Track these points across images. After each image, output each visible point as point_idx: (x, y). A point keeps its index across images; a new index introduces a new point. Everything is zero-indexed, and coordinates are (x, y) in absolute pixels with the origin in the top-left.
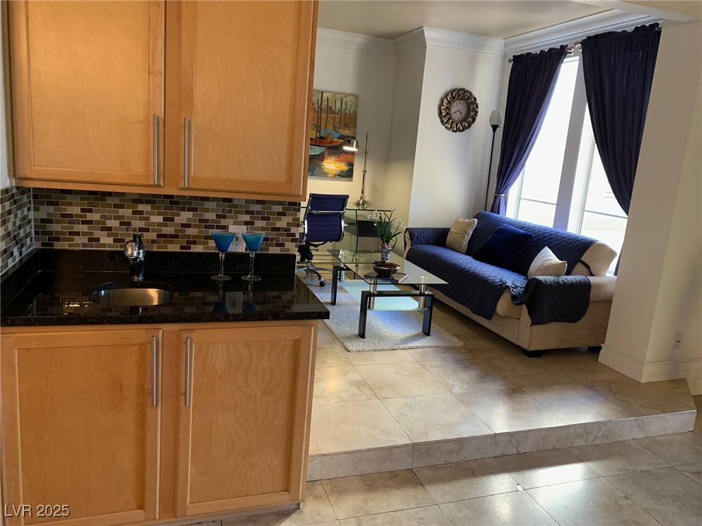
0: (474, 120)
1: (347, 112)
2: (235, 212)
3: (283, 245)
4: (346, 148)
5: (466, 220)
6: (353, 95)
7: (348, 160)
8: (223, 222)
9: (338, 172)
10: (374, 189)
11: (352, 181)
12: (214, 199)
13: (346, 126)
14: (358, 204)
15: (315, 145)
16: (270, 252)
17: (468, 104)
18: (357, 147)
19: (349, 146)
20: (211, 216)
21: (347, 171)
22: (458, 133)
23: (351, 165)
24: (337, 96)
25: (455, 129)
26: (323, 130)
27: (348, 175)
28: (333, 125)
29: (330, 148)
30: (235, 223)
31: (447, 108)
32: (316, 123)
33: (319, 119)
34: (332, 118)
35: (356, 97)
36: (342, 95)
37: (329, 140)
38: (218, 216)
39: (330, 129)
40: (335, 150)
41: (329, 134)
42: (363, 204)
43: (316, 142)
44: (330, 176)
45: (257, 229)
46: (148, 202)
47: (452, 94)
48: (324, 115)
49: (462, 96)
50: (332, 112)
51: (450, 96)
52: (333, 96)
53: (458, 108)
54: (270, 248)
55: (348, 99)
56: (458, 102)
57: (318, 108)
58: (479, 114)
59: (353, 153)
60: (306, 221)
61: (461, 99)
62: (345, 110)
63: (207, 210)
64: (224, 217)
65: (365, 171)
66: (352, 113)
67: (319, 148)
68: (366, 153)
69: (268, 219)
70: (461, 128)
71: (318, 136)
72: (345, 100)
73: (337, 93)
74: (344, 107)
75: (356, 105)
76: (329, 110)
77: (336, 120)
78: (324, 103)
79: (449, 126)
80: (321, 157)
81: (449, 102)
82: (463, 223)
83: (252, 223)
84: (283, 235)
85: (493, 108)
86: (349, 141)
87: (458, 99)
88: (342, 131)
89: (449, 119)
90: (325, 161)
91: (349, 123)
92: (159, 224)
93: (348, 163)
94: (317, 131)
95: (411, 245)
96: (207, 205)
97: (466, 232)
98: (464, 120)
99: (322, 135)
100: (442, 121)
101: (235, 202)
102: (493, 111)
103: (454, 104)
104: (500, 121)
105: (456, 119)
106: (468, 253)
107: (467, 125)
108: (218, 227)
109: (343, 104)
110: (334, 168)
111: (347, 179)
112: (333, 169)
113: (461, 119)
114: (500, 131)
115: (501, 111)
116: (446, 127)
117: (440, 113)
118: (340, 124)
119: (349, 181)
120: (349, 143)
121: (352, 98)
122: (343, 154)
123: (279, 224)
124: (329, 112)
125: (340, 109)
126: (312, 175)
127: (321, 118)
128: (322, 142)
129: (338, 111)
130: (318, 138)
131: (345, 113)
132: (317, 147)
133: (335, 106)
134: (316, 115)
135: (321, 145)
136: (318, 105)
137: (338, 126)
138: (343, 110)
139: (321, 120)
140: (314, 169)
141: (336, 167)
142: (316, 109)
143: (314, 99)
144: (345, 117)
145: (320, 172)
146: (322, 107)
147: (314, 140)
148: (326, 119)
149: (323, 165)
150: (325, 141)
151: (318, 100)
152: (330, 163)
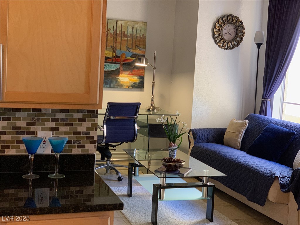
0: (242, 39)
1: (138, 35)
2: (43, 120)
3: (83, 146)
4: (138, 64)
5: (240, 121)
6: (143, 22)
7: (140, 74)
8: (33, 129)
9: (131, 84)
10: (162, 97)
11: (143, 91)
12: (25, 110)
13: (137, 47)
14: (149, 110)
16: (73, 153)
17: (236, 27)
18: (146, 63)
19: (140, 62)
20: (22, 124)
21: (139, 83)
22: (229, 51)
23: (142, 78)
24: (129, 23)
25: (226, 47)
26: (118, 50)
27: (140, 86)
28: (127, 47)
29: (124, 64)
30: (43, 130)
31: (219, 30)
32: (112, 45)
33: (115, 42)
34: (125, 40)
35: (145, 24)
36: (133, 22)
37: (123, 59)
38: (28, 124)
39: (124, 49)
40: (128, 66)
41: (123, 54)
42: (153, 110)
43: (113, 61)
44: (125, 87)
45: (62, 133)
47: (223, 19)
48: (119, 39)
49: (230, 20)
50: (125, 36)
51: (221, 21)
52: (126, 23)
53: (228, 31)
55: (138, 25)
56: (227, 25)
57: (114, 32)
58: (245, 35)
59: (143, 68)
60: (105, 126)
61: (230, 23)
62: (136, 34)
63: (19, 119)
64: (34, 124)
65: (154, 83)
66: (142, 36)
67: (115, 65)
68: (154, 68)
69: (71, 125)
70: (231, 47)
71: (114, 55)
72: (135, 26)
73: (129, 21)
74: (135, 32)
75: (145, 30)
76: (123, 34)
77: (129, 42)
78: (119, 30)
79: (221, 45)
80: (117, 73)
81: (221, 26)
82: (237, 123)
83: (57, 129)
84: (84, 138)
85: (257, 29)
86: (140, 59)
87: (228, 23)
88: (134, 51)
89: (221, 39)
90: (120, 75)
91: (139, 45)
93: (140, 76)
94: (114, 52)
95: (195, 143)
96: (19, 114)
97: (239, 131)
98: (234, 39)
99: (117, 54)
100: (215, 41)
101: (43, 112)
102: (256, 32)
103: (225, 28)
104: (263, 40)
105: (227, 39)
106: (242, 149)
107: (236, 44)
109: (135, 30)
111: (139, 89)
112: (127, 82)
113: (231, 39)
114: (263, 48)
115: (263, 32)
116: (219, 46)
117: (214, 35)
118: (132, 45)
119: (141, 91)
120: (140, 60)
121: (141, 24)
122: (135, 69)
123: (80, 129)
124: (123, 36)
125: (132, 33)
126: (110, 87)
127: (116, 41)
128: (118, 60)
129: (130, 35)
130: (114, 57)
131: (136, 37)
132: (113, 64)
133: (128, 31)
134: (112, 38)
135: (116, 62)
136: (114, 30)
137: (131, 47)
138: (134, 35)
139: (116, 42)
140: (111, 82)
141: (130, 80)
142: (113, 34)
143: (110, 26)
144: (136, 40)
145: (116, 85)
146: (117, 32)
147: (111, 59)
148: (120, 42)
149: (119, 79)
150: (120, 59)
151: (114, 27)
152: (124, 77)
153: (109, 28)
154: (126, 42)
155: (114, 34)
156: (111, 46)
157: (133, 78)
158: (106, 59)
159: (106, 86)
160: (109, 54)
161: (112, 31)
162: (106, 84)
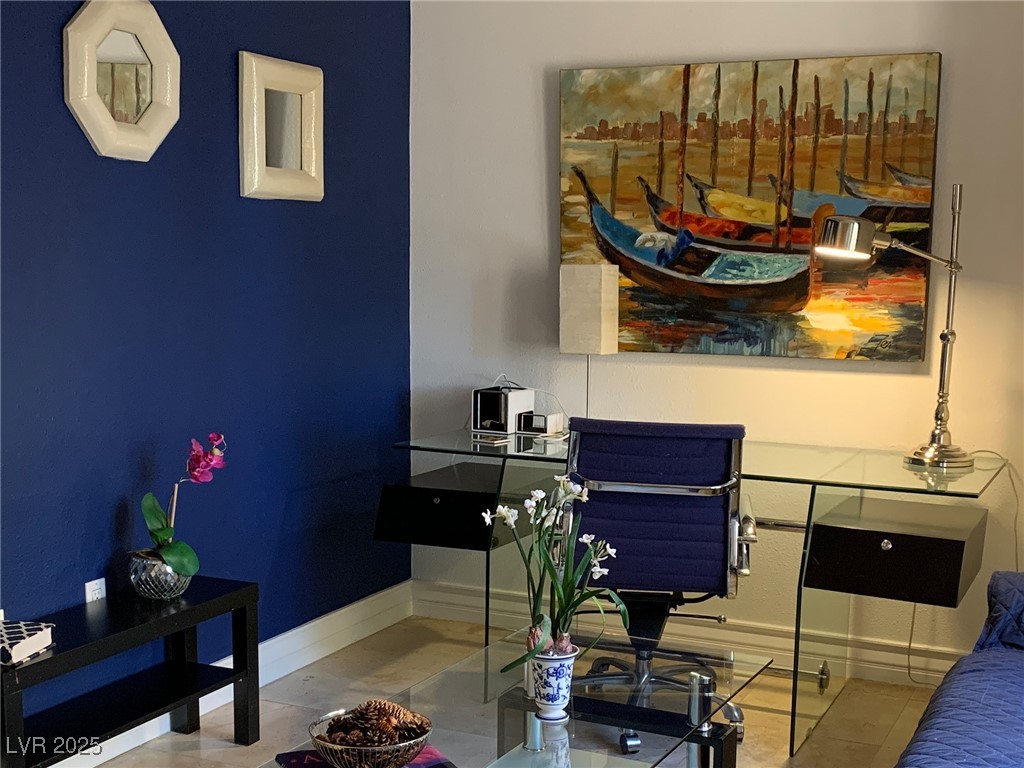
1: (894, 118)
6: (917, 55)
13: (892, 171)
14: (916, 462)
15: (774, 250)
24: (851, 66)
26: (801, 192)
28: (841, 175)
32: (776, 174)
33: (788, 156)
35: (932, 59)
41: (825, 207)
43: (777, 239)
50: (834, 126)
52: (838, 69)
55: (898, 70)
57: (783, 117)
62: (885, 113)
66: (913, 120)
67: (787, 258)
71: (784, 217)
72: (881, 77)
73: (850, 57)
74: (879, 102)
75: (932, 88)
76: (825, 120)
78: (806, 99)
80: (797, 290)
88: (874, 190)
91: (902, 160)
94: (781, 200)
99: (797, 212)
109: (878, 91)
110: (848, 327)
118: (866, 167)
119: (915, 372)
121: (911, 64)
124: (822, 127)
125: (865, 110)
126: (766, 353)
127: (792, 151)
128: (799, 236)
129: (855, 120)
130: (784, 224)
131: (886, 126)
132: (781, 256)
133: (847, 102)
134: (775, 142)
135: (794, 246)
136: (781, 107)
137: (860, 177)
138: (876, 115)
139: (791, 159)
140: (772, 333)
141: (855, 323)
142: (777, 121)
143: (767, 90)
144: (885, 139)
145: (792, 344)
146: (797, 114)
147: (768, 231)
148: (811, 154)
149: (803, 318)
150: (810, 231)
151: (781, 89)
152: (830, 308)
153: (759, 99)
154: (838, 152)
155: (783, 125)
156: (771, 177)
157: (871, 314)
158: (745, 235)
159: (747, 350)
160: (761, 211)
161: (773, 113)
162: (750, 339)
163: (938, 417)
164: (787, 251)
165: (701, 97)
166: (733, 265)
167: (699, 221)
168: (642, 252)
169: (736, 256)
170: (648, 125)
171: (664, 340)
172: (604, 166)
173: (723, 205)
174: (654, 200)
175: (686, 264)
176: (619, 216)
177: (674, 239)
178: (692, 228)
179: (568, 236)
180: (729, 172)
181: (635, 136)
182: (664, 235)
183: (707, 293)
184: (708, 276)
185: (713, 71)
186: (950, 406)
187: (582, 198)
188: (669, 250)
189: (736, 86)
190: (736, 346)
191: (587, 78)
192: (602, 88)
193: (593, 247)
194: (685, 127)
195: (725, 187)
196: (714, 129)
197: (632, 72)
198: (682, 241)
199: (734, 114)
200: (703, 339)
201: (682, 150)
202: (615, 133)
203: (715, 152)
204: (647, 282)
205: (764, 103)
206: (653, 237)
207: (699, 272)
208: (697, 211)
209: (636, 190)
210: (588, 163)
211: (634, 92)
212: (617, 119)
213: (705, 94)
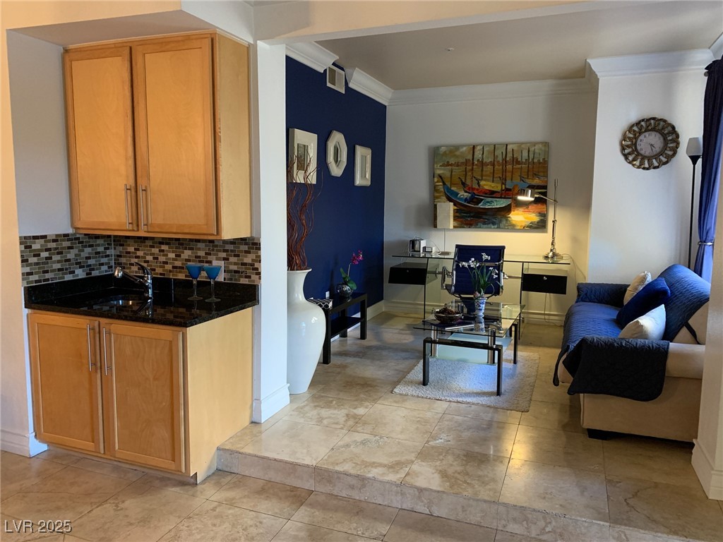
0: (675, 152)
1: (536, 161)
2: (217, 251)
3: (250, 277)
4: (521, 198)
6: (542, 143)
7: (539, 211)
8: (210, 258)
9: (527, 224)
11: (545, 232)
12: (204, 241)
13: (536, 175)
14: (547, 257)
15: (501, 198)
16: (241, 282)
17: (663, 135)
18: (532, 196)
19: (523, 195)
20: (201, 253)
21: (538, 222)
23: (543, 215)
24: (523, 146)
25: (647, 166)
26: (508, 181)
28: (520, 176)
30: (217, 259)
32: (501, 176)
33: (504, 171)
34: (518, 168)
35: (546, 144)
36: (528, 145)
37: (516, 192)
38: (206, 254)
39: (517, 180)
41: (517, 185)
42: (552, 257)
43: (502, 194)
44: (519, 228)
45: (231, 263)
46: (167, 244)
47: (637, 126)
48: (509, 167)
50: (518, 163)
51: (635, 128)
52: (519, 147)
53: (648, 142)
54: (241, 279)
55: (537, 147)
56: (647, 134)
57: (503, 160)
58: (680, 144)
61: (652, 130)
62: (533, 159)
63: (199, 249)
64: (210, 254)
66: (541, 161)
67: (504, 200)
68: (554, 201)
69: (238, 256)
70: (656, 165)
71: (504, 188)
72: (532, 149)
73: (523, 143)
74: (531, 156)
75: (546, 153)
76: (515, 161)
77: (523, 170)
78: (510, 155)
79: (638, 164)
80: (508, 209)
83: (228, 259)
84: (249, 269)
86: (525, 191)
87: (647, 131)
88: (531, 180)
89: (637, 156)
90: (512, 213)
91: (538, 172)
92: (173, 259)
93: (539, 213)
94: (502, 184)
95: (577, 302)
96: (200, 245)
99: (507, 187)
100: (627, 159)
101: (216, 243)
102: (690, 139)
103: (643, 138)
105: (648, 154)
107: (664, 160)
108: (207, 262)
109: (531, 153)
110: (523, 219)
111: (541, 230)
112: (522, 221)
113: (654, 153)
117: (623, 151)
118: (528, 174)
119: (543, 232)
121: (540, 146)
123: (246, 260)
124: (514, 163)
125: (527, 158)
126: (499, 227)
127: (506, 170)
128: (509, 194)
129: (525, 161)
130: (504, 190)
131: (533, 163)
133: (522, 156)
134: (501, 167)
135: (507, 197)
136: (502, 157)
137: (526, 177)
138: (530, 160)
139: (506, 172)
140: (500, 222)
141: (526, 218)
142: (501, 161)
143: (498, 153)
144: (533, 166)
145: (506, 225)
146: (507, 159)
147: (499, 192)
148: (511, 170)
149: (510, 217)
150: (512, 192)
151: (502, 152)
152: (518, 214)
154: (520, 170)
156: (499, 177)
157: (530, 216)
158: (492, 194)
159: (493, 227)
160: (497, 187)
161: (500, 159)
162: (494, 223)
163: (552, 244)
164: (504, 198)
165: (478, 155)
166: (488, 202)
167: (477, 190)
168: (460, 199)
169: (489, 199)
170: (462, 163)
171: (467, 224)
172: (448, 174)
173: (484, 185)
174: (464, 184)
175: (474, 202)
176: (453, 189)
177: (470, 195)
178: (475, 192)
179: (437, 194)
180: (486, 176)
181: (458, 166)
182: (467, 194)
183: (481, 211)
184: (480, 205)
185: (481, 147)
186: (556, 241)
187: (441, 184)
188: (468, 198)
189: (489, 152)
190: (489, 226)
191: (443, 149)
192: (447, 152)
193: (445, 198)
194: (473, 163)
195: (485, 180)
196: (482, 164)
197: (457, 147)
198: (472, 196)
199: (488, 159)
200: (479, 224)
201: (472, 169)
202: (451, 165)
203: (482, 170)
204: (461, 208)
205: (497, 156)
206: (463, 194)
207: (478, 205)
208: (477, 187)
209: (458, 181)
210: (443, 173)
211: (457, 153)
212: (452, 161)
213: (479, 154)
